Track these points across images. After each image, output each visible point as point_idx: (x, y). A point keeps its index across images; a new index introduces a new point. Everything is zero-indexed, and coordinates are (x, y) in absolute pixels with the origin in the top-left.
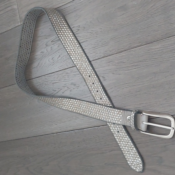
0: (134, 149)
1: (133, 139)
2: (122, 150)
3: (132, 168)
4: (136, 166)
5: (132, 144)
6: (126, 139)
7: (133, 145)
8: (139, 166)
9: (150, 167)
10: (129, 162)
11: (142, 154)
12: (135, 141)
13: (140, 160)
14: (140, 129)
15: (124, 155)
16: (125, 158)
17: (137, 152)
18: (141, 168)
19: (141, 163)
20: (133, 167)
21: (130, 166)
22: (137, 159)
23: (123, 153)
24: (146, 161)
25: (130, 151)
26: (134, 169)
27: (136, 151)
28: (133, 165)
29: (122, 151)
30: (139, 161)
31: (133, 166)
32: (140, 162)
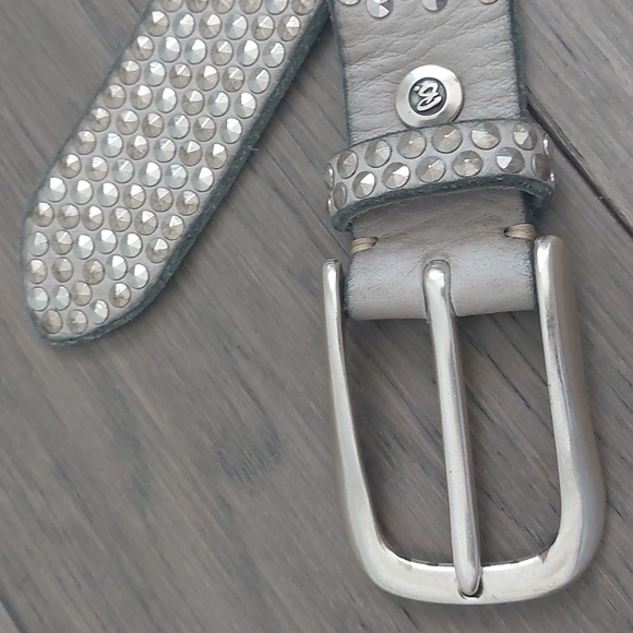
0: (206, 176)
1: (292, 119)
2: (131, 66)
3: (22, 238)
4: (65, 266)
5: (234, 127)
6: (251, 47)
7: (233, 149)
8: (84, 290)
9: (138, 391)
10: (56, 184)
11: (204, 264)
12: (283, 141)
13: (140, 272)
14: (361, 245)
15: (91, 106)
16: (73, 136)
17: (194, 213)
18: (80, 319)
19: (115, 299)
20: (40, 240)
21: (32, 211)
22: (133, 240)
23: (105, 84)
24: (165, 330)
25: (168, 146)
26: (36, 265)
27: (190, 197)
28: (63, 238)
29: (117, 66)
30: (130, 271)
31: (52, 241)
32: (121, 288)
